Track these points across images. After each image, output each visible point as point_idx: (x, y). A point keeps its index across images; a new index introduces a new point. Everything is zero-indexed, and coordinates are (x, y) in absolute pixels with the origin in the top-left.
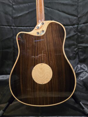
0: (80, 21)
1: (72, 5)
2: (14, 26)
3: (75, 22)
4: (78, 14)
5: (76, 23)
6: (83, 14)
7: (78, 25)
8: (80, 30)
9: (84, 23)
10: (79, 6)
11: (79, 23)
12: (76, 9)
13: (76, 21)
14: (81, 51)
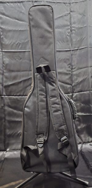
0: (74, 90)
1: (67, 74)
2: (4, 96)
3: (69, 90)
4: (72, 83)
5: (71, 91)
6: (78, 82)
7: (73, 93)
8: (75, 99)
9: (78, 92)
10: (73, 75)
11: (73, 92)
12: (70, 78)
13: (71, 90)
14: (77, 121)
